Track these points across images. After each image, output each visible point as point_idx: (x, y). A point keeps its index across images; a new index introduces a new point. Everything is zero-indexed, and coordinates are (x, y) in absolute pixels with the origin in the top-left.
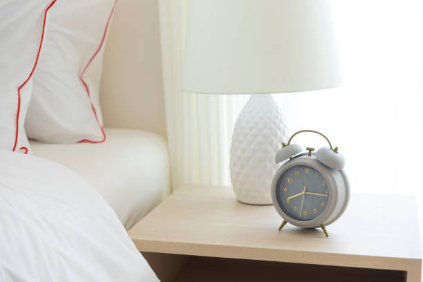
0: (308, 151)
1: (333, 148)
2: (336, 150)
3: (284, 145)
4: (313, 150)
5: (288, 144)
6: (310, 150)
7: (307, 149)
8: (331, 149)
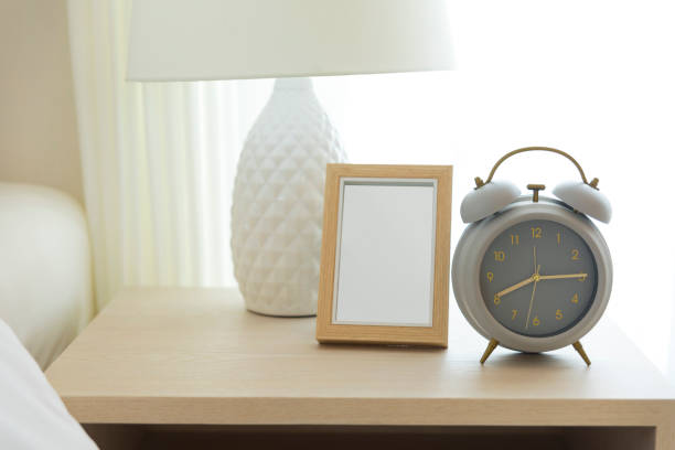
0: (531, 192)
1: (589, 181)
2: (594, 184)
3: (479, 183)
4: (542, 188)
5: (489, 181)
6: (536, 189)
7: (530, 187)
8: (585, 182)
